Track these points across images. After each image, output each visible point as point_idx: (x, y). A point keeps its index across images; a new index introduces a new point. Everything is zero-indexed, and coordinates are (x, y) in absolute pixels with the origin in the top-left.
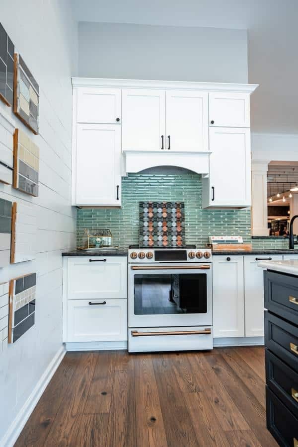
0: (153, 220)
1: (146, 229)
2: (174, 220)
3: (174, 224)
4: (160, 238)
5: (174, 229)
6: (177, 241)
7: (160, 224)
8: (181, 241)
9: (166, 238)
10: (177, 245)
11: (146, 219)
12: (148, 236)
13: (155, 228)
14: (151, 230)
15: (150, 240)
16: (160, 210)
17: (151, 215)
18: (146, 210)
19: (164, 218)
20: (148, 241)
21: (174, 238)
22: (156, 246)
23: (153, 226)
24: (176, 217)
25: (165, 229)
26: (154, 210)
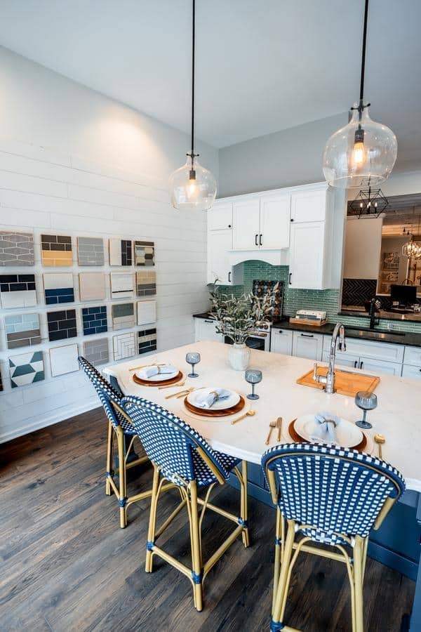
6: (275, 311)
10: (274, 315)
11: (256, 293)
16: (266, 287)
17: (259, 290)
18: (257, 287)
26: (262, 287)
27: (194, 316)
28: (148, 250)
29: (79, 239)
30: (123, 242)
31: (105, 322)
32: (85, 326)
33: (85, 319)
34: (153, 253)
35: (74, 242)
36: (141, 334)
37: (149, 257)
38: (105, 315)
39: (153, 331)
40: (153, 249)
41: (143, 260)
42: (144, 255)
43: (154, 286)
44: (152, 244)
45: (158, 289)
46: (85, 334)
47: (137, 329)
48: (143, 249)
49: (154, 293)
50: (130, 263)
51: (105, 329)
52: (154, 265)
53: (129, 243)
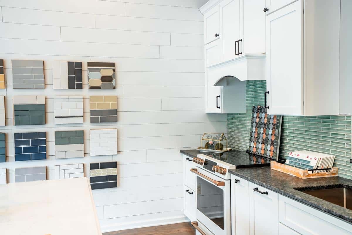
0: (258, 126)
1: (253, 134)
2: (271, 126)
3: (270, 132)
4: (260, 146)
5: (270, 137)
6: (270, 151)
7: (262, 130)
8: (273, 151)
9: (263, 146)
10: (270, 156)
11: (254, 124)
12: (254, 142)
13: (259, 134)
14: (256, 136)
15: (254, 146)
16: (263, 115)
17: (258, 120)
18: (255, 115)
19: (265, 125)
20: (253, 147)
21: (269, 147)
22: (256, 153)
23: (257, 133)
24: (273, 124)
25: (264, 136)
26: (260, 115)
27: (182, 152)
28: (107, 72)
29: (14, 62)
30: (70, 64)
31: (44, 149)
32: (17, 150)
33: (17, 143)
34: (114, 74)
35: (8, 65)
36: (94, 166)
37: (107, 80)
38: (45, 142)
39: (114, 165)
40: (114, 70)
41: (99, 83)
42: (100, 78)
43: (115, 112)
44: (113, 65)
45: (121, 115)
46: (17, 160)
47: (88, 161)
48: (99, 70)
49: (115, 120)
50: (80, 87)
51: (43, 156)
52: (114, 88)
53: (79, 64)
